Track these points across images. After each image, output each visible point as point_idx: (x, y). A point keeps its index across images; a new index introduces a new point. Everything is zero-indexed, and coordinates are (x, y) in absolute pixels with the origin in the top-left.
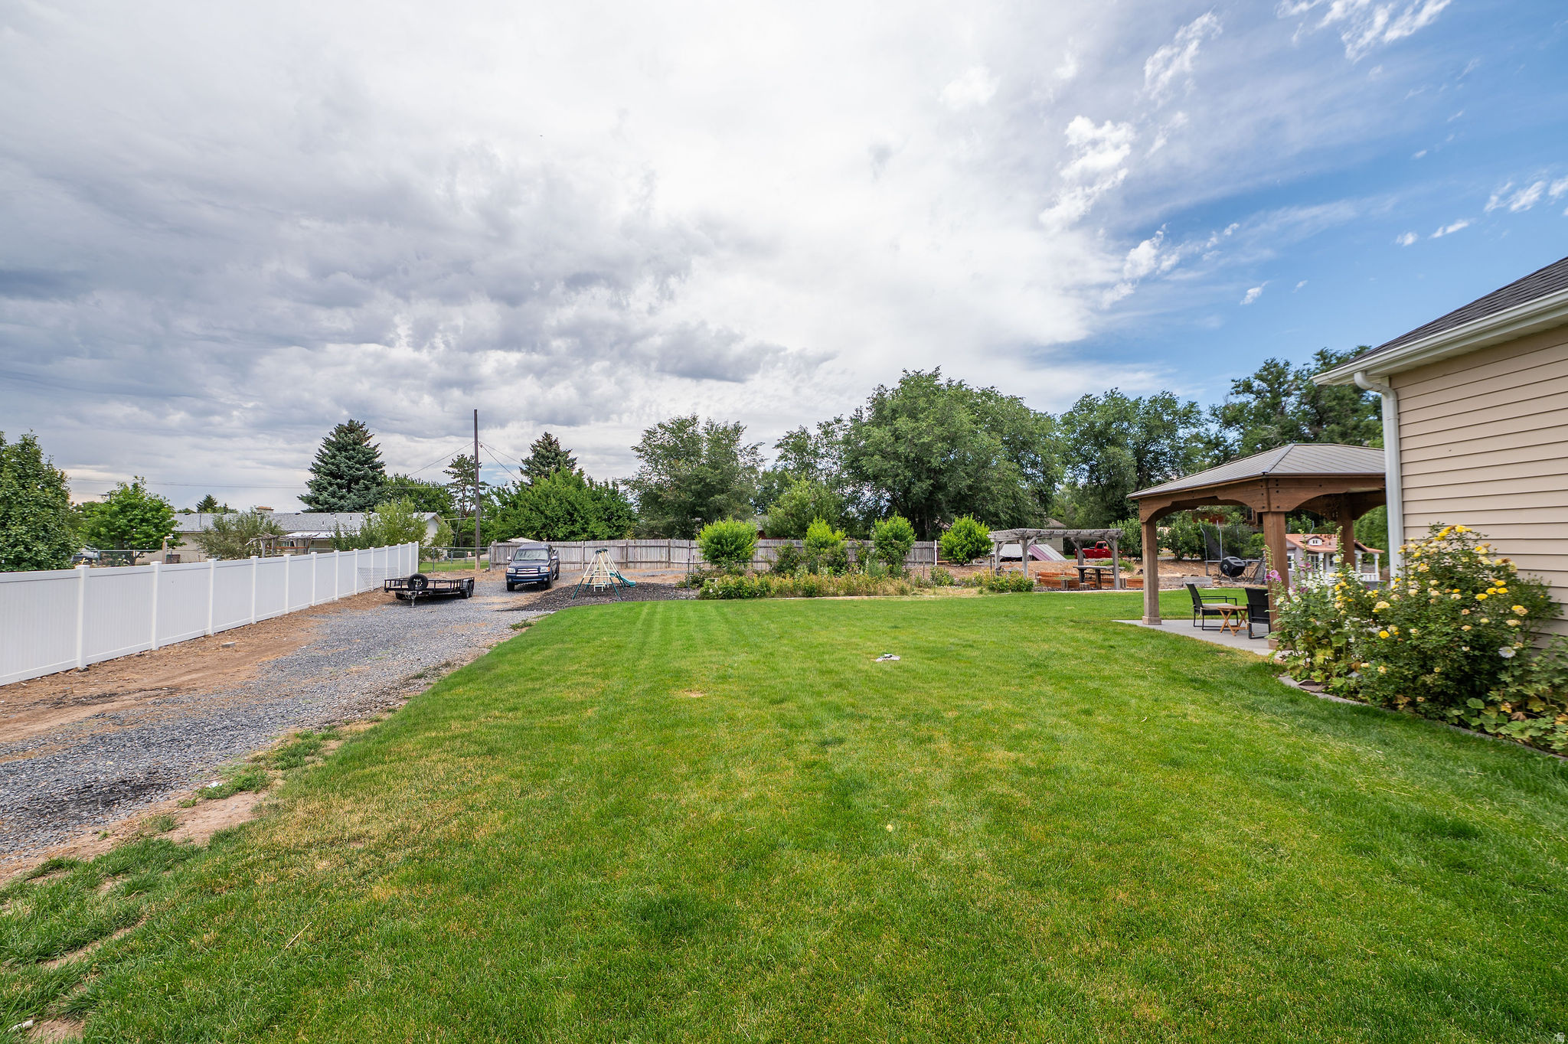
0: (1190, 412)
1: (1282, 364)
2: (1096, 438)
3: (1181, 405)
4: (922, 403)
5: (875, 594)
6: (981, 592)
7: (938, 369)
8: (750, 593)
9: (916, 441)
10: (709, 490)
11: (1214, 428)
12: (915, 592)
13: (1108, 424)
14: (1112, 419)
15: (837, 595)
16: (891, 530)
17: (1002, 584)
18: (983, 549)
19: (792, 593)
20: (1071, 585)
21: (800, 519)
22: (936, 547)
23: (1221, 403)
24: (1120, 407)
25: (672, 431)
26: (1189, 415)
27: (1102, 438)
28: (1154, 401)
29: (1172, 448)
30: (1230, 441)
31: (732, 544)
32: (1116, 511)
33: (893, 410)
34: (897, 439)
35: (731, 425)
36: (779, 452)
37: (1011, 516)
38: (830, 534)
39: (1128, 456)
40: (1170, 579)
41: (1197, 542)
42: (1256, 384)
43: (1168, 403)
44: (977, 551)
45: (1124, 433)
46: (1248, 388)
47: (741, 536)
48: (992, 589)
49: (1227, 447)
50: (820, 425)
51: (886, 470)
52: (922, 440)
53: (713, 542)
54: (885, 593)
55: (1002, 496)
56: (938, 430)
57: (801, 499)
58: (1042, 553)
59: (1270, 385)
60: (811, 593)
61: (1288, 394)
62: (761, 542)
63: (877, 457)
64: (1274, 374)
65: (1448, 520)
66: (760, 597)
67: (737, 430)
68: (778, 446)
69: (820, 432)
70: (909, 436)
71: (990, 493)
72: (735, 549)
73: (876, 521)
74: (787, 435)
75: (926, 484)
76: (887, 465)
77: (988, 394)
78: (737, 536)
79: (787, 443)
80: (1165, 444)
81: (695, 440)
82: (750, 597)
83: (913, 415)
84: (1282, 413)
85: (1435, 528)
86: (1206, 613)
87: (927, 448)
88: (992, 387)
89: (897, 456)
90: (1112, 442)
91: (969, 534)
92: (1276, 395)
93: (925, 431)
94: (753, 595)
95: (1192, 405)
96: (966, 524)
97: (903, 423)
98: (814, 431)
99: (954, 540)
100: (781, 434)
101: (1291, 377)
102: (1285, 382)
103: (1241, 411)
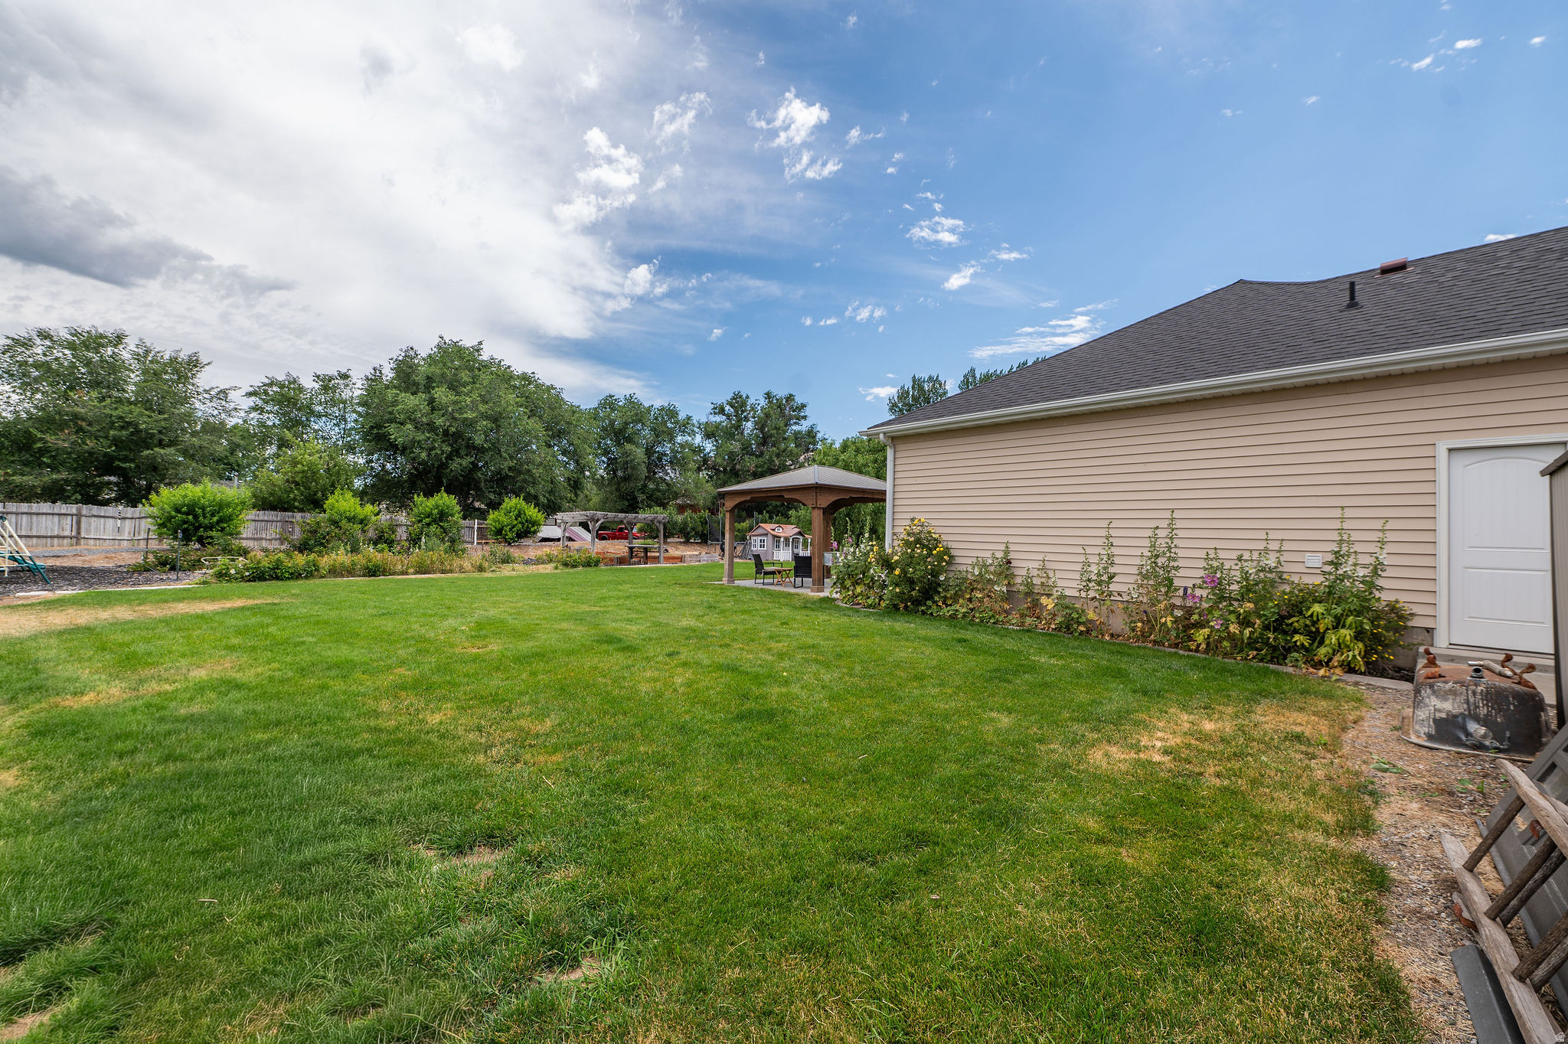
0: (688, 423)
1: (744, 396)
2: (616, 435)
3: (682, 416)
4: (465, 376)
5: (451, 571)
6: (556, 568)
7: (480, 343)
8: (292, 574)
9: (457, 415)
10: (143, 440)
11: (698, 439)
12: (493, 568)
13: (627, 424)
14: (630, 420)
15: (406, 573)
16: (437, 506)
17: (575, 561)
18: (532, 529)
19: (350, 571)
20: (621, 561)
21: (308, 488)
22: (476, 526)
23: (704, 420)
24: (635, 411)
25: (71, 346)
26: (685, 426)
27: (621, 435)
28: (662, 409)
29: (672, 450)
30: (708, 450)
31: (213, 515)
32: (628, 500)
33: (428, 378)
34: (433, 409)
35: (183, 356)
36: (251, 401)
37: (548, 500)
38: (359, 508)
39: (639, 454)
40: (691, 556)
41: (700, 528)
42: (727, 407)
43: (672, 413)
44: (526, 531)
45: (637, 433)
46: (722, 411)
47: (228, 505)
48: (566, 565)
49: (705, 455)
50: (318, 377)
51: (419, 442)
52: (465, 416)
53: (178, 511)
54: (462, 570)
55: (543, 480)
56: (482, 408)
57: (311, 465)
58: (578, 535)
59: (736, 412)
60: (375, 572)
61: (747, 419)
62: (253, 514)
63: (409, 426)
64: (739, 403)
65: (917, 516)
66: (306, 577)
67: (194, 363)
68: (250, 394)
69: (317, 386)
70: (450, 409)
71: (532, 476)
72: (218, 522)
73: (415, 496)
74: (267, 381)
75: (466, 462)
76: (420, 437)
77: (526, 378)
78: (222, 505)
79: (266, 393)
80: (667, 448)
81: (114, 367)
82: (292, 578)
83: (454, 386)
84: (742, 433)
85: (913, 520)
86: (766, 573)
87: (470, 424)
88: (533, 373)
89: (431, 427)
90: (629, 440)
91: (519, 515)
92: (739, 420)
93: (470, 406)
94: (296, 575)
95: (689, 418)
96: (516, 505)
97: (441, 394)
98: (309, 383)
99: (505, 520)
100: (258, 380)
101: (748, 408)
102: (746, 411)
103: (717, 427)
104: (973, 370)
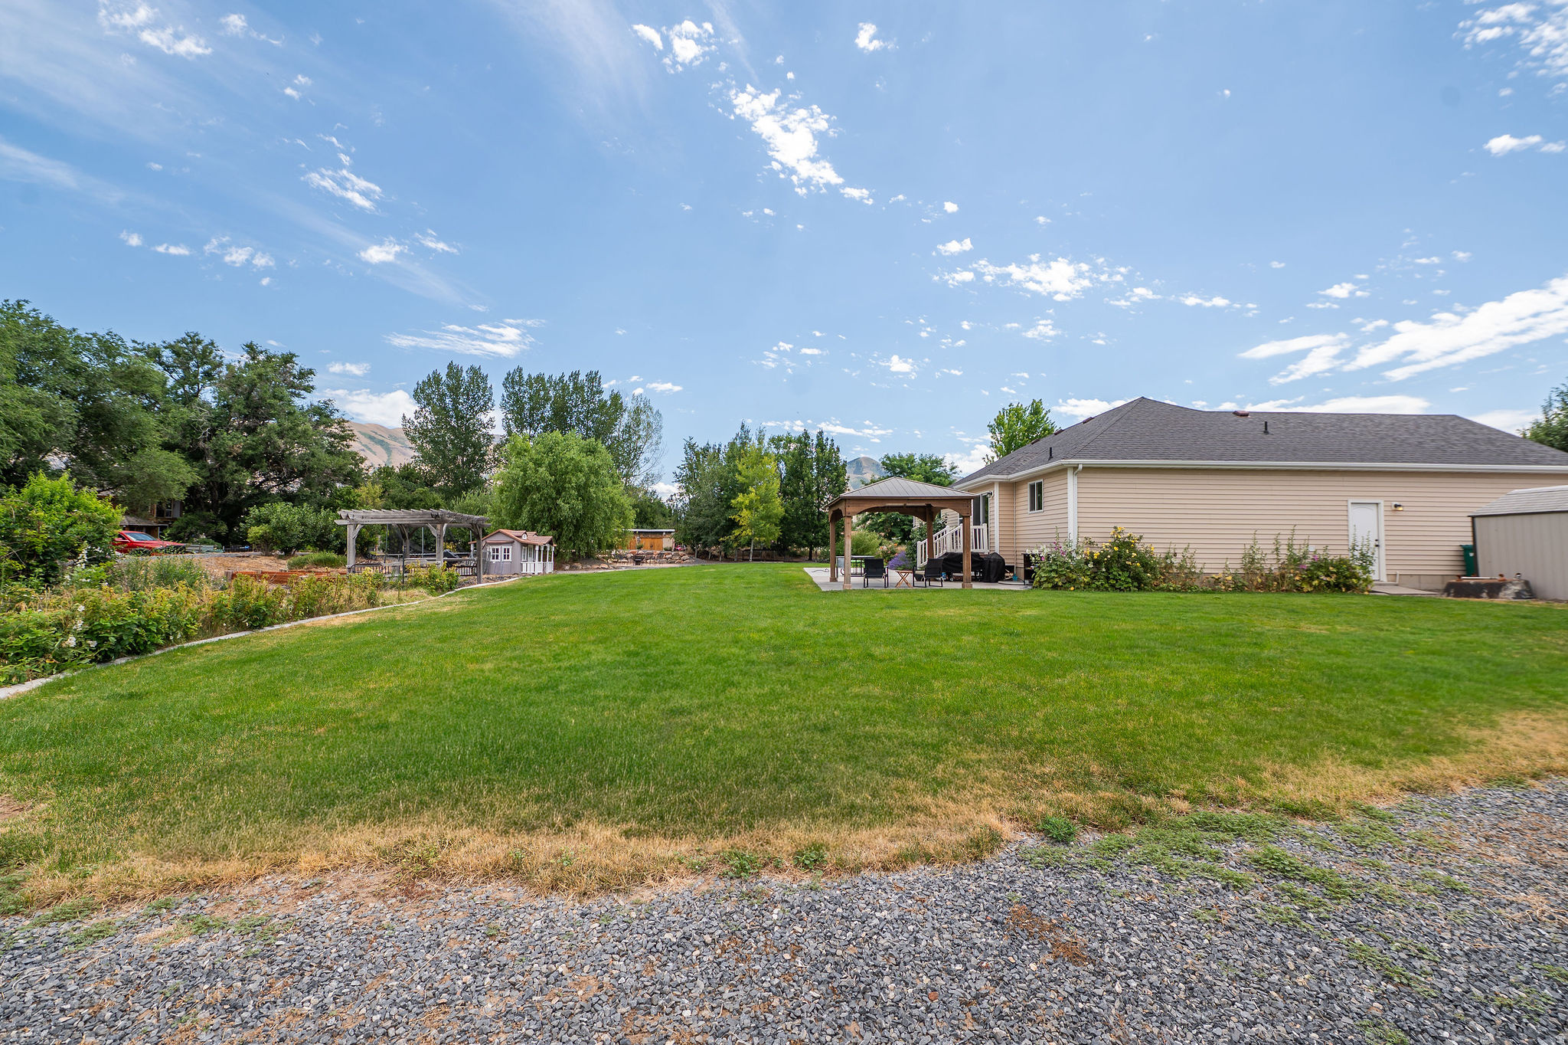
104: (520, 370)
